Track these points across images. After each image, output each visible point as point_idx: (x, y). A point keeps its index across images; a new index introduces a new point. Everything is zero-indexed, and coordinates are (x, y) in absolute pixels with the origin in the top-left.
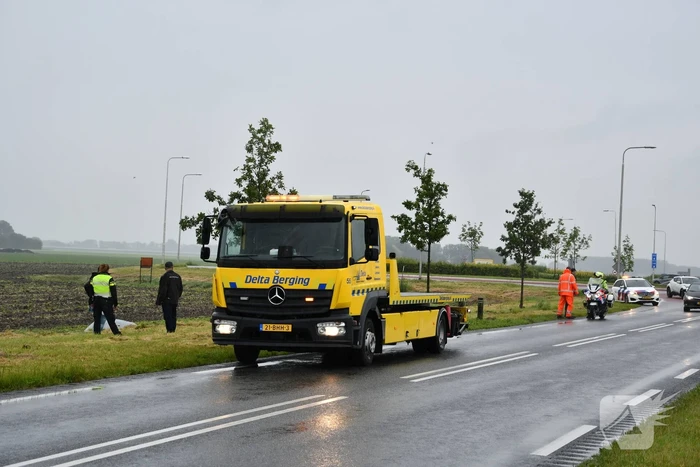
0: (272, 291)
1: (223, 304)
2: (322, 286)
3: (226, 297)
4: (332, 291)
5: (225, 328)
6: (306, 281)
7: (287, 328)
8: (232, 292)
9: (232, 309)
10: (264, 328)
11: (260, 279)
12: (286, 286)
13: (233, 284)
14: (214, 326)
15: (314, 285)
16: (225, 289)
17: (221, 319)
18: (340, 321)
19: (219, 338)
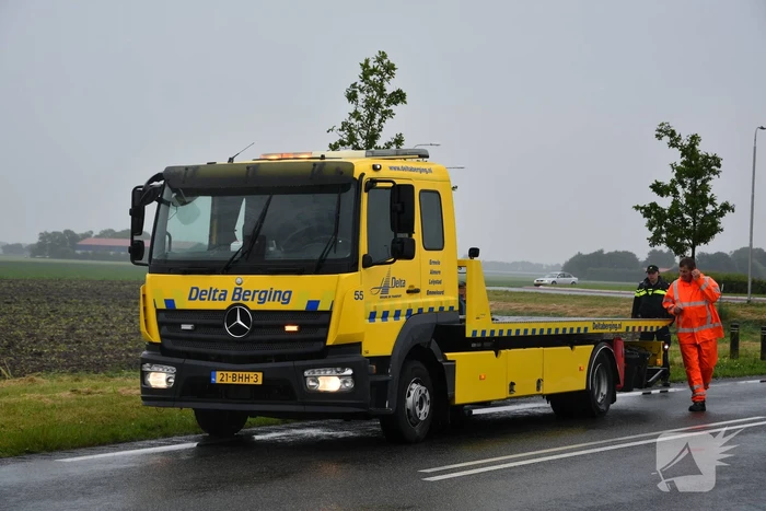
0: (230, 313)
1: (156, 338)
2: (313, 304)
3: (160, 324)
4: (329, 313)
5: (159, 379)
6: (285, 296)
7: (255, 378)
8: (170, 315)
9: (169, 344)
10: (220, 377)
11: (211, 294)
12: (253, 305)
13: (170, 303)
14: (144, 375)
15: (297, 304)
16: (158, 311)
17: (153, 362)
18: (344, 366)
19: (151, 395)
